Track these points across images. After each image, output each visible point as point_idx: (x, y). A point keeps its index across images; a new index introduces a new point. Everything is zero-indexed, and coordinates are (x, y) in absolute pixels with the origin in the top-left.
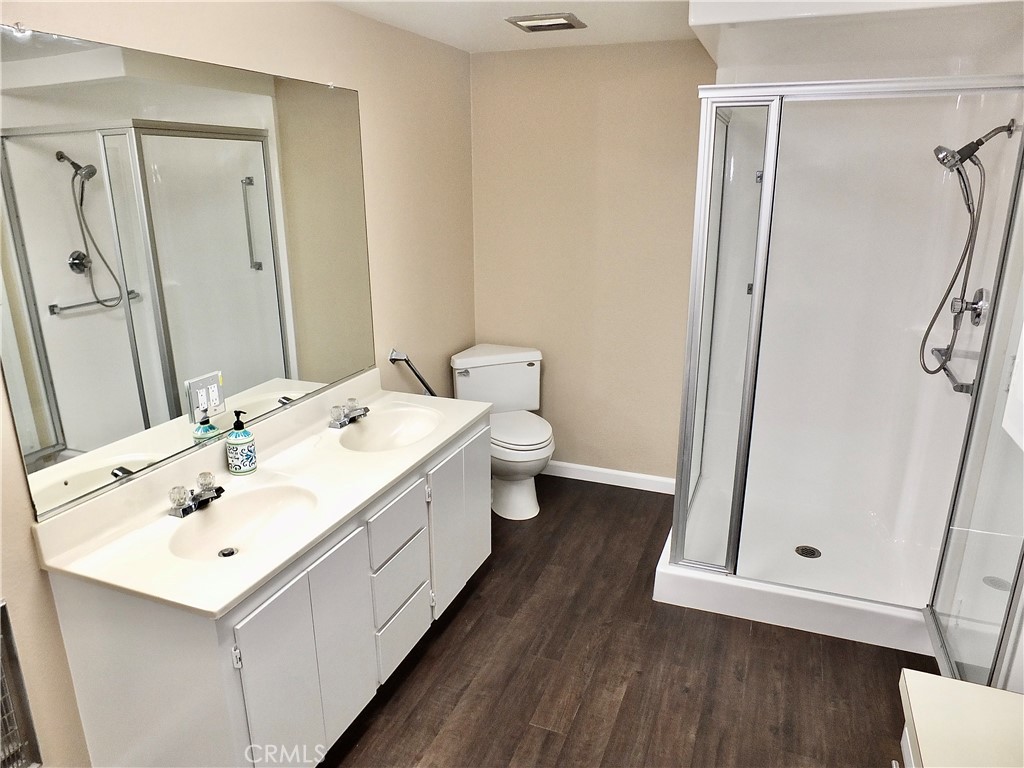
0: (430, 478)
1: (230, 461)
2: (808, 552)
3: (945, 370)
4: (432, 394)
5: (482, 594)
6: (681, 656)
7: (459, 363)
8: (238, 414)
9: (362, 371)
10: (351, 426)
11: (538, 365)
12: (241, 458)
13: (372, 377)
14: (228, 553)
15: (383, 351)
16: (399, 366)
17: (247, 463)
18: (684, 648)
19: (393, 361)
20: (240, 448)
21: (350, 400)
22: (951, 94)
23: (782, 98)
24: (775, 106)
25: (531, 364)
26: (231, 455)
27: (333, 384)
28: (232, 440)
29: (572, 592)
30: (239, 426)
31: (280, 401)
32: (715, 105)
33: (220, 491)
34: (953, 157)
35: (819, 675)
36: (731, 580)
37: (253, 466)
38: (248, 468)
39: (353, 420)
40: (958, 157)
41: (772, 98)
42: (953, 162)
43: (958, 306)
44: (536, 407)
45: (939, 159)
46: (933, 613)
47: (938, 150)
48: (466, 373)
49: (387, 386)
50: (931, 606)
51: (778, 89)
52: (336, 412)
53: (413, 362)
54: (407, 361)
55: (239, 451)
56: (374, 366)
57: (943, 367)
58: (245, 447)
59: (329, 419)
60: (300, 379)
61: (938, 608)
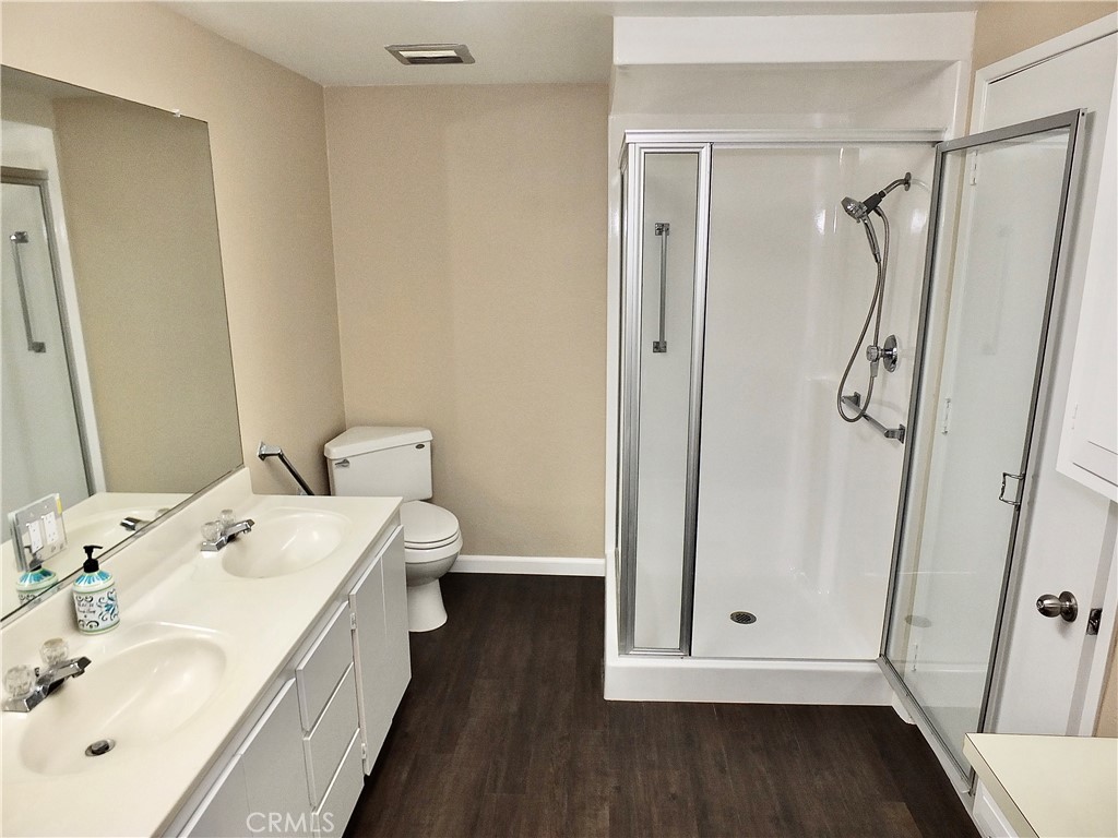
0: (354, 600)
1: (80, 616)
2: (743, 618)
3: (865, 417)
4: (309, 493)
5: (408, 730)
6: (655, 757)
7: (335, 451)
8: (89, 550)
9: (230, 473)
10: (231, 545)
11: (428, 446)
12: (98, 611)
13: (242, 478)
14: (100, 750)
15: (251, 448)
16: (270, 465)
17: (108, 616)
18: (655, 749)
19: (263, 457)
20: (96, 598)
21: (225, 512)
22: (855, 146)
23: (712, 144)
24: (705, 153)
25: (420, 446)
26: (82, 609)
27: (198, 493)
28: (83, 586)
29: (514, 708)
30: (91, 566)
31: (123, 524)
32: (643, 151)
33: (84, 662)
34: (861, 208)
35: (797, 749)
36: (687, 663)
37: (115, 620)
38: (109, 622)
39: (232, 538)
40: (865, 208)
41: (702, 145)
42: (860, 212)
43: (874, 353)
44: (429, 495)
45: (847, 210)
46: (888, 662)
47: (846, 202)
48: (344, 463)
49: (259, 489)
50: (884, 655)
51: (708, 135)
52: (210, 531)
53: (287, 456)
54: (281, 456)
55: (95, 601)
56: (241, 465)
57: (863, 415)
58: (105, 594)
59: (200, 538)
60: (108, 491)
61: (892, 655)
